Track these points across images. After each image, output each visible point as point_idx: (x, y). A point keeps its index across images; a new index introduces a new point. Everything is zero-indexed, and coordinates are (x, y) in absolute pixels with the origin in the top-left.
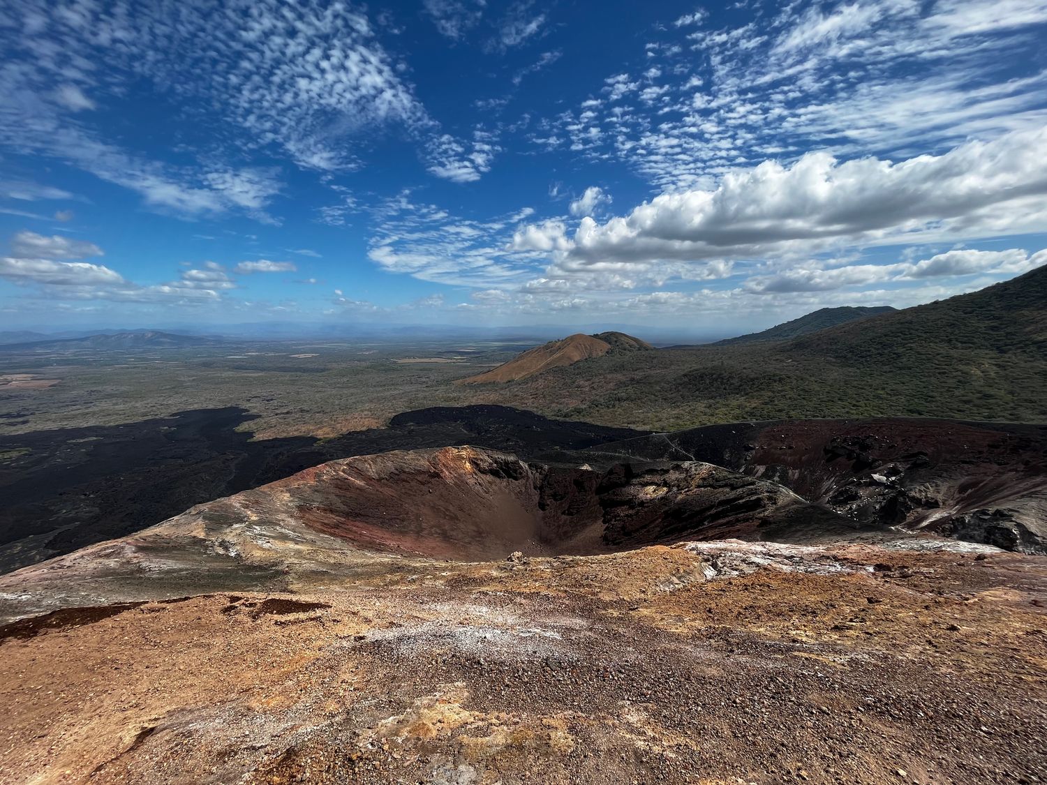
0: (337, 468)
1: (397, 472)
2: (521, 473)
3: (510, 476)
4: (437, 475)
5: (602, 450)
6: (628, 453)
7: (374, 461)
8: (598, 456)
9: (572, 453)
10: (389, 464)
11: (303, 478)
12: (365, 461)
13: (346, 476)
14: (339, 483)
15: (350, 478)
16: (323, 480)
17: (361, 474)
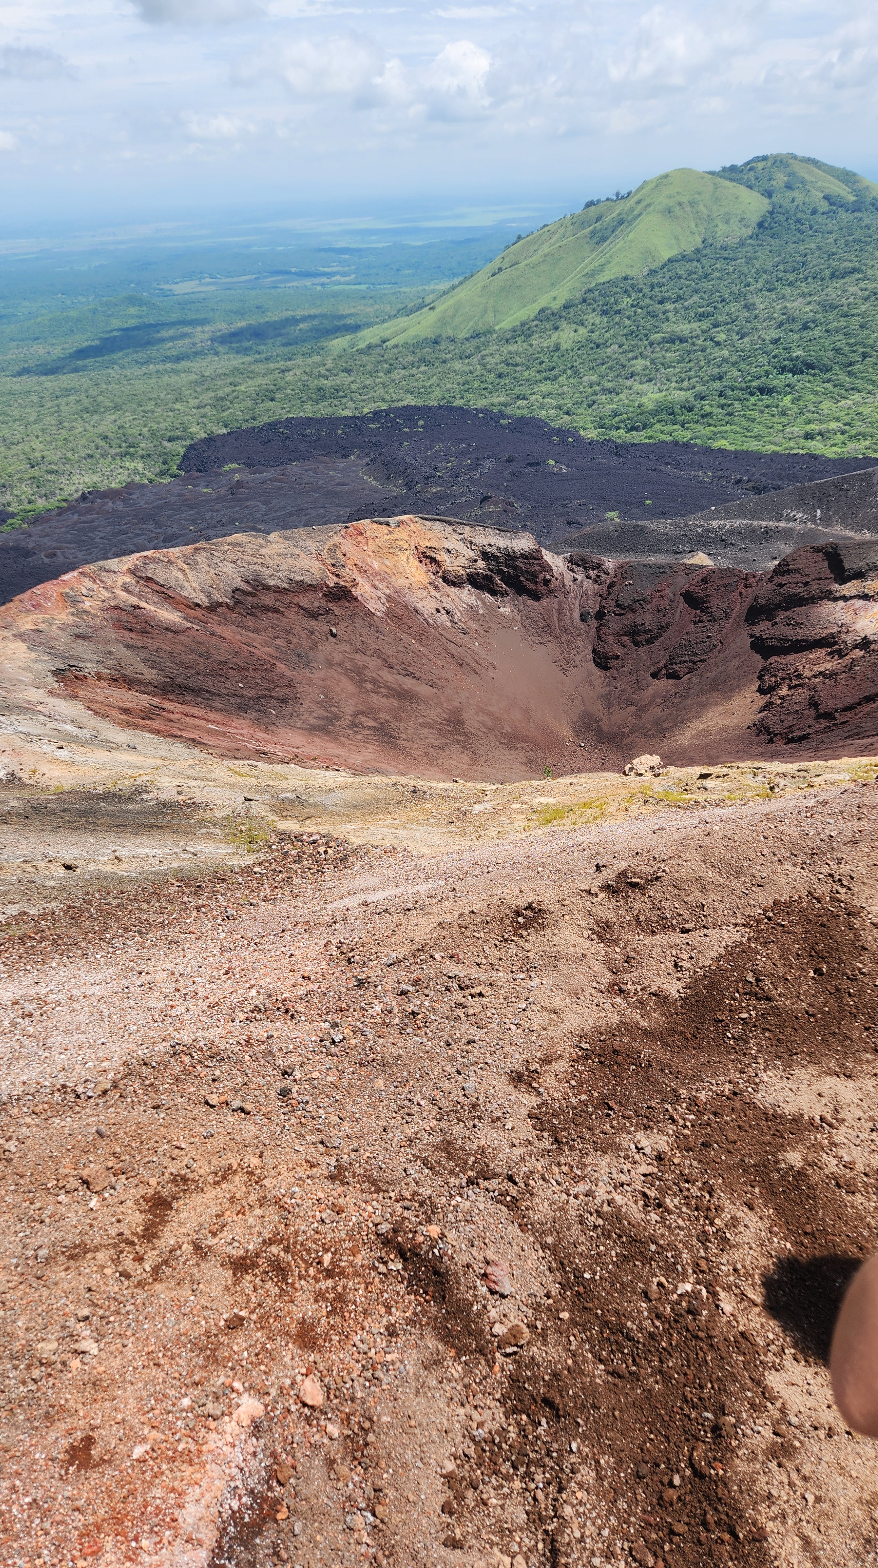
0: (109, 583)
1: (249, 589)
2: (547, 582)
3: (520, 590)
4: (344, 595)
5: (742, 515)
6: (813, 520)
7: (193, 565)
8: (732, 532)
9: (663, 526)
10: (228, 568)
11: (38, 606)
12: (170, 562)
13: (134, 600)
14: (124, 617)
15: (143, 604)
16: (85, 611)
17: (166, 595)
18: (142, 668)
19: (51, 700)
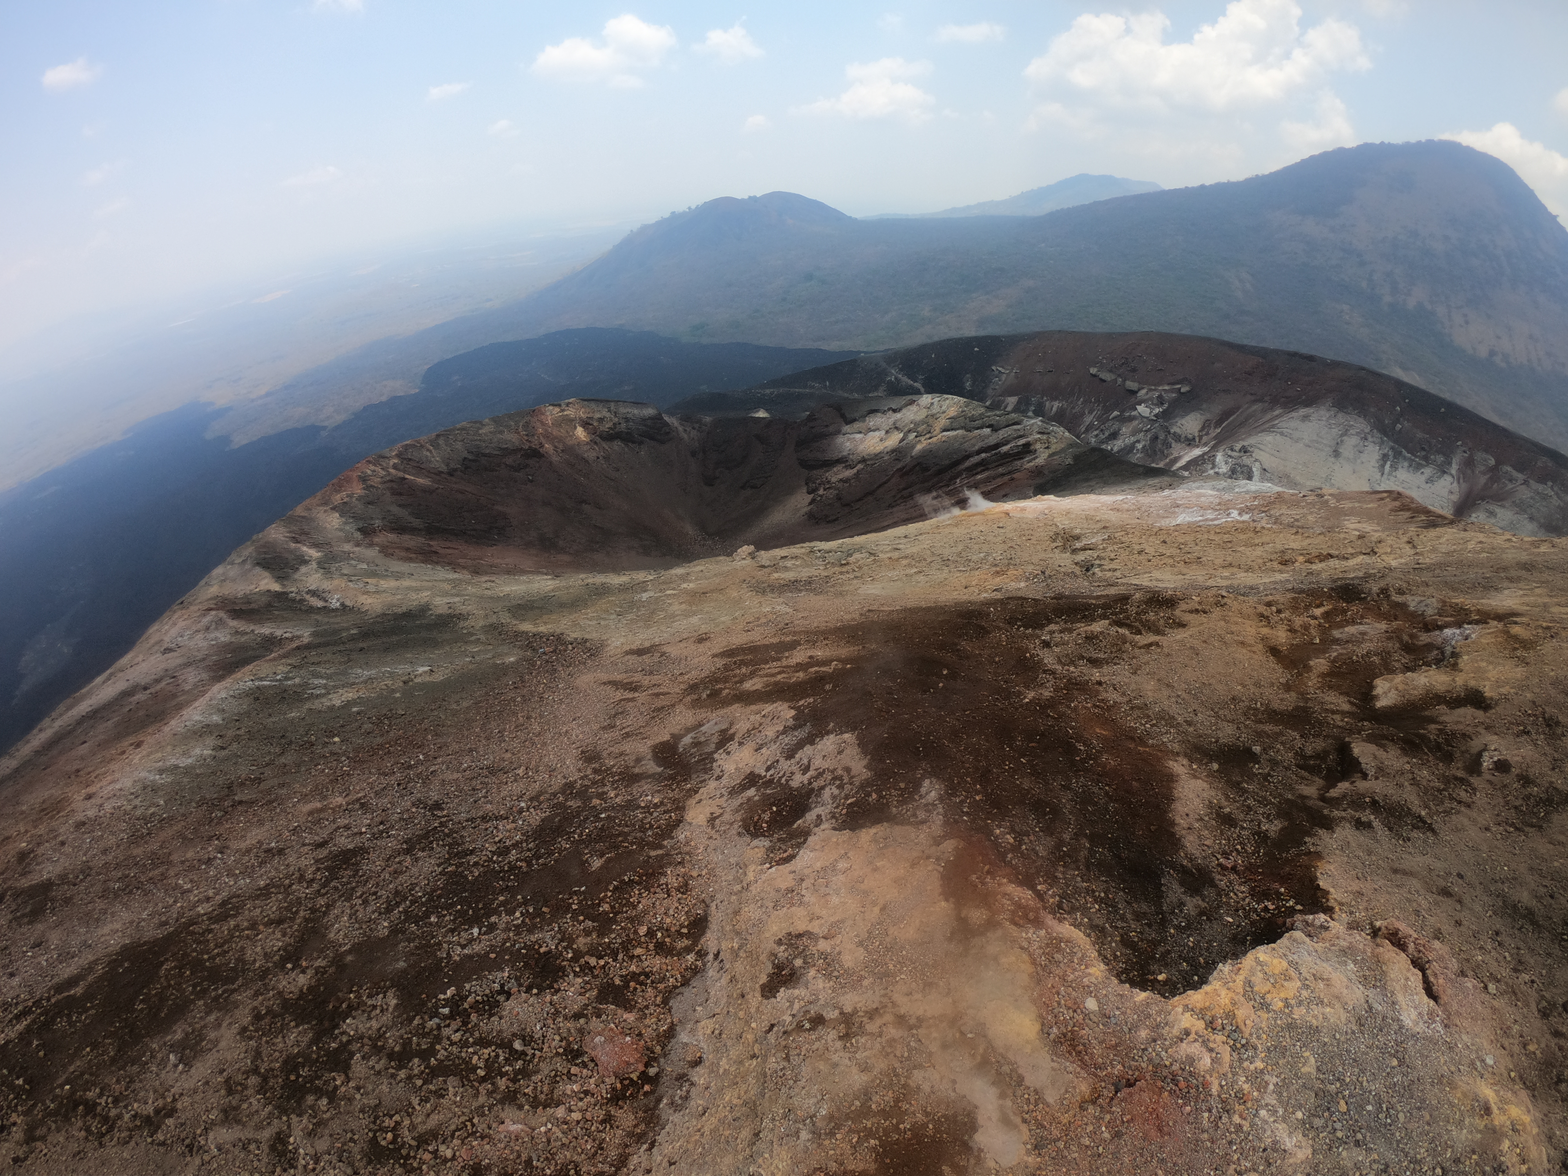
0: (384, 464)
1: (473, 457)
2: (669, 434)
3: (651, 440)
4: (535, 454)
7: (436, 446)
10: (459, 445)
11: (342, 487)
12: (424, 446)
13: (401, 474)
14: (395, 486)
15: (407, 476)
16: (371, 486)
17: (420, 468)
18: (412, 519)
19: (357, 549)
